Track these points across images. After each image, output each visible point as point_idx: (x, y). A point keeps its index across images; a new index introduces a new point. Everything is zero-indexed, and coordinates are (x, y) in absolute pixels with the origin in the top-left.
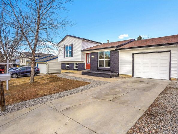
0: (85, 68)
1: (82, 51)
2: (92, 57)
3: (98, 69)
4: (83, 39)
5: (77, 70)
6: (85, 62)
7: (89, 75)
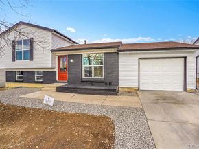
0: (57, 80)
1: (53, 51)
2: (71, 61)
3: (83, 81)
4: (55, 31)
5: (42, 82)
6: (56, 70)
7: (72, 92)
